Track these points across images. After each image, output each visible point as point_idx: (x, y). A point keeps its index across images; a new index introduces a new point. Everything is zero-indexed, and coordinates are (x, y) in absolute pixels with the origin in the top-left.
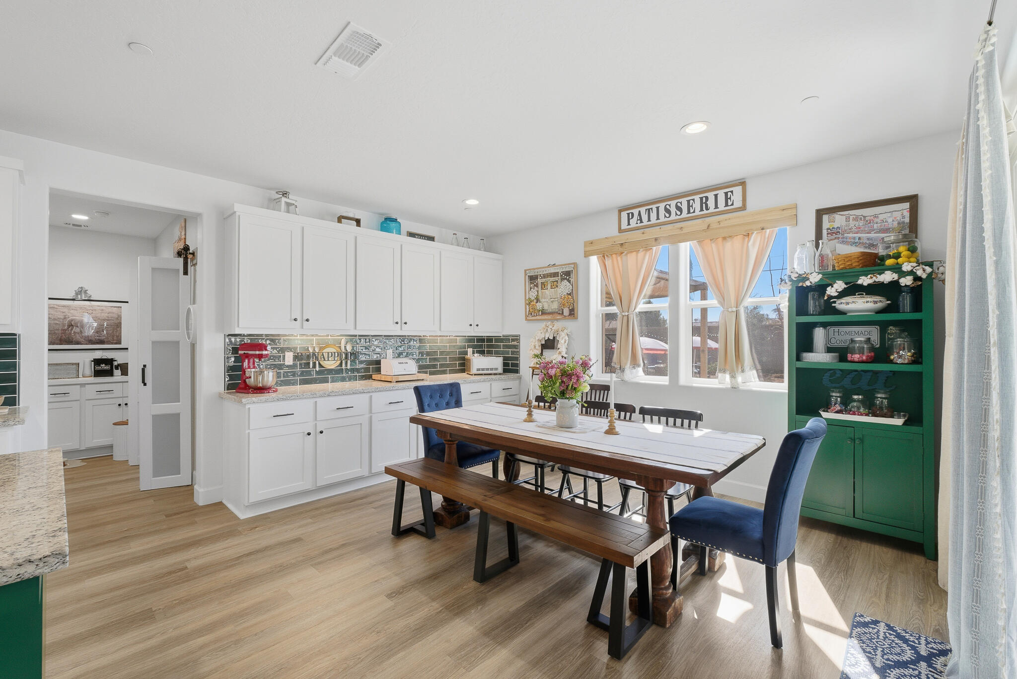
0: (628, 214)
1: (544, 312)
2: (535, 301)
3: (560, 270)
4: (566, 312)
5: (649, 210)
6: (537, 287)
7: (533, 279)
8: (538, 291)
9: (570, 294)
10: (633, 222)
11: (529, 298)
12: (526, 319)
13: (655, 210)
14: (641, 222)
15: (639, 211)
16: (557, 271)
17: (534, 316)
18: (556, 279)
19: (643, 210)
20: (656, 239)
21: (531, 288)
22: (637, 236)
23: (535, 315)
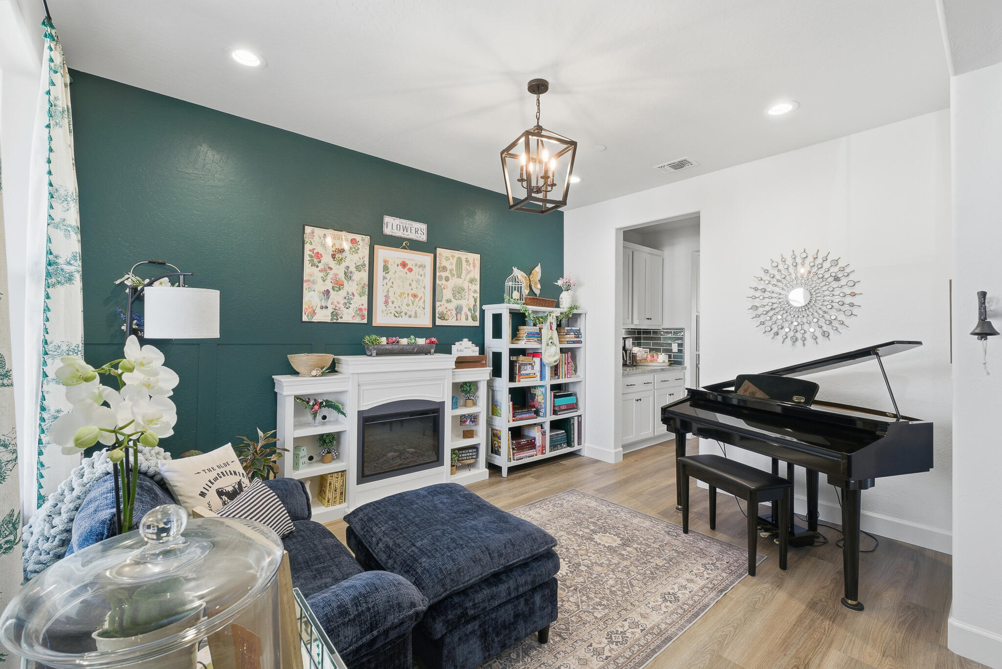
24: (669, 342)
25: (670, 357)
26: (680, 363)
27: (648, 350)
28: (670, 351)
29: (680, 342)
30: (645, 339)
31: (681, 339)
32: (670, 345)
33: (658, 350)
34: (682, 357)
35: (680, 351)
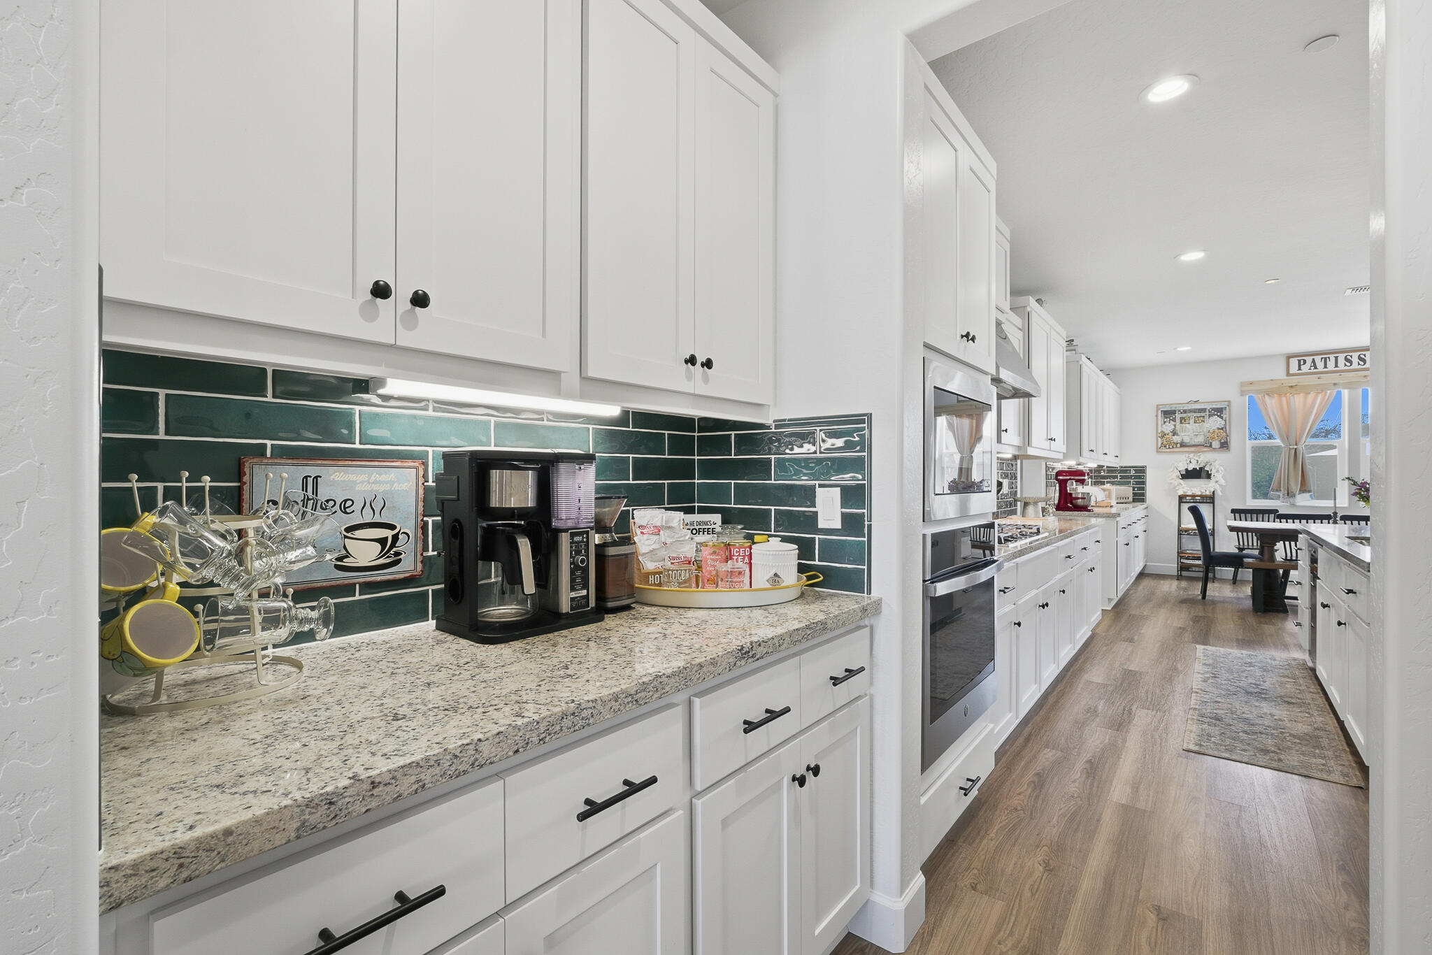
0: (1299, 361)
1: (1183, 445)
2: (1171, 434)
3: (1208, 407)
4: (1216, 444)
5: (1326, 358)
6: (1175, 421)
7: (1168, 414)
8: (1175, 425)
9: (1222, 429)
10: (1305, 368)
11: (1162, 431)
12: (1157, 452)
13: (1333, 359)
14: (1316, 368)
15: (1313, 359)
16: (1205, 407)
17: (1169, 448)
18: (1203, 414)
19: (1317, 359)
20: (1335, 384)
21: (1165, 422)
22: (1312, 380)
23: (1171, 447)
24: (804, 481)
25: (805, 549)
26: (855, 582)
27: (717, 518)
28: (811, 521)
29: (848, 478)
30: (710, 469)
31: (859, 465)
32: (808, 495)
33: (754, 522)
34: (863, 554)
35: (854, 524)
